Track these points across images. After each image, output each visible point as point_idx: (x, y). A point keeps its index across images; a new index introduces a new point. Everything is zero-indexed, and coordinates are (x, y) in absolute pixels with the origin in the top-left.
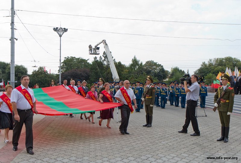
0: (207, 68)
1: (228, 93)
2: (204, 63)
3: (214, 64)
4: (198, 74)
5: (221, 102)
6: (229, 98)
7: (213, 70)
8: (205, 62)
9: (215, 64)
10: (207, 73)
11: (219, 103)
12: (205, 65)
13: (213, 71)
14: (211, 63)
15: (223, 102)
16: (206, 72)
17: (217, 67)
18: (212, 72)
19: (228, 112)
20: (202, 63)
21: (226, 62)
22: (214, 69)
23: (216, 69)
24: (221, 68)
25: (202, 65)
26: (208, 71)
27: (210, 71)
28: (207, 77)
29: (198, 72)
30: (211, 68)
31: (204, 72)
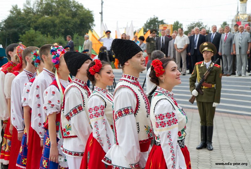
0: (23, 19)
1: (214, 74)
2: (15, 8)
3: (35, 10)
4: (4, 28)
5: (204, 87)
6: (215, 80)
7: (35, 22)
8: (17, 5)
9: (38, 11)
10: (24, 27)
11: (199, 89)
12: (19, 13)
13: (35, 24)
14: (30, 9)
15: (206, 88)
16: (21, 26)
17: (42, 16)
18: (33, 26)
19: (214, 103)
20: (12, 7)
21: (58, 7)
22: (36, 20)
23: (40, 21)
24: (50, 20)
25: (11, 12)
26: (25, 25)
27: (30, 23)
28: (24, 35)
29: (4, 25)
30: (30, 19)
31: (18, 26)
